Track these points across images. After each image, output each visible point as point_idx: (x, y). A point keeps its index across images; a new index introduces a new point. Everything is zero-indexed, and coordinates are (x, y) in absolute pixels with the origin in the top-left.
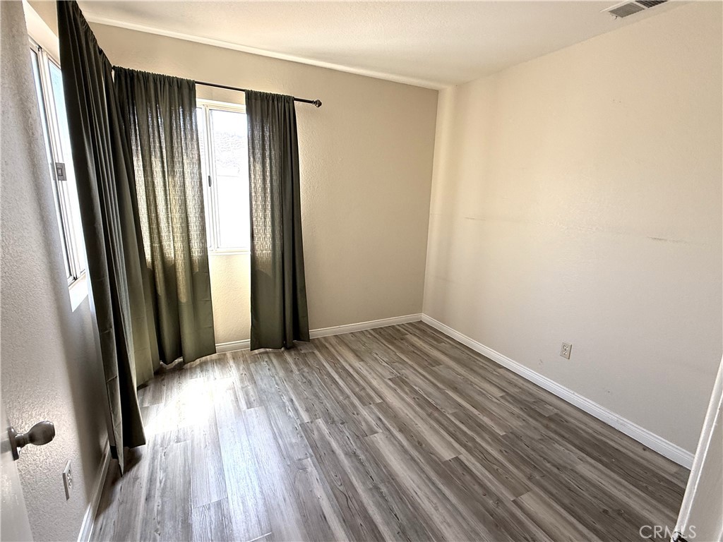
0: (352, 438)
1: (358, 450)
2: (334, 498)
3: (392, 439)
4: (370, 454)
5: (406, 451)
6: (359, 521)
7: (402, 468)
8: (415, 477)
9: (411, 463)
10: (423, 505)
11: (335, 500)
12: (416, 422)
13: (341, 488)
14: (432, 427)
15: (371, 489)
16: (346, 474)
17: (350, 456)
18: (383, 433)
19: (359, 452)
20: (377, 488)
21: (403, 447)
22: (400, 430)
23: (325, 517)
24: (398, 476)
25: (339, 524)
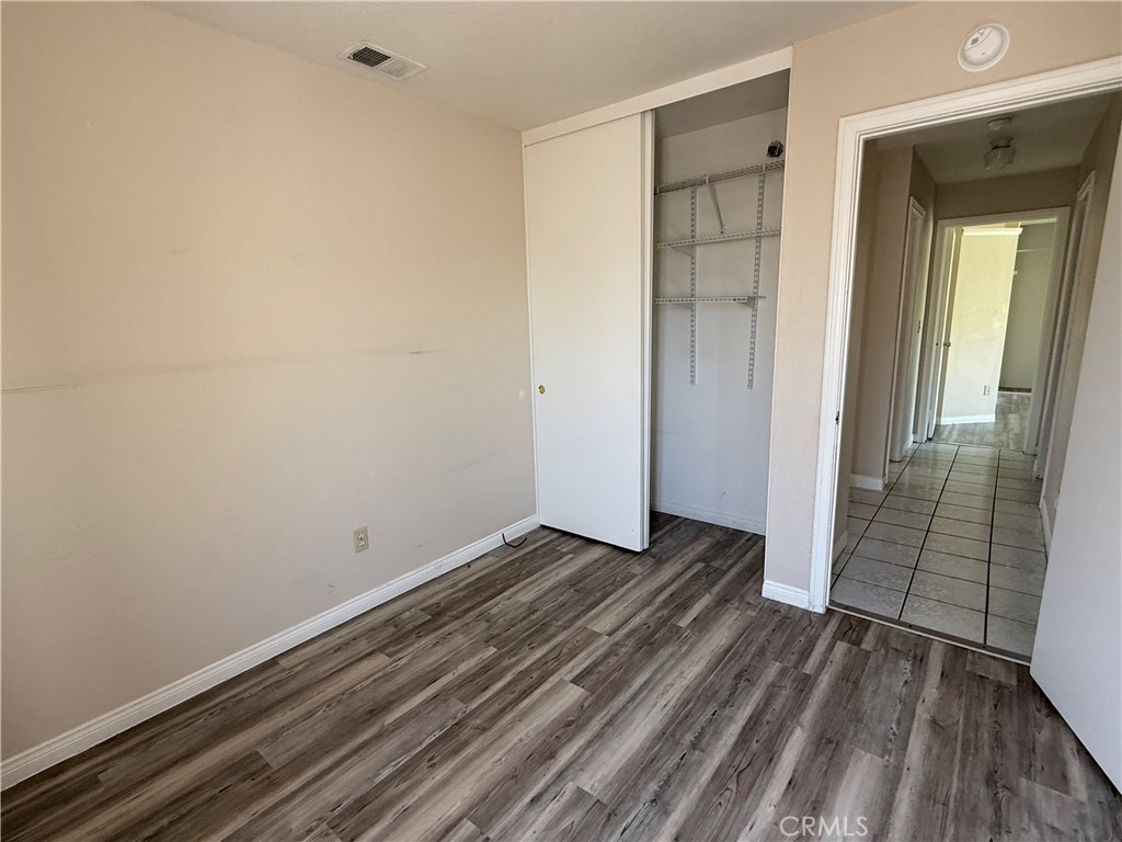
0: (618, 824)
1: (642, 800)
2: (754, 789)
3: (582, 760)
4: (638, 778)
5: (599, 735)
6: (755, 746)
7: (635, 730)
8: (641, 713)
9: (617, 723)
10: (677, 696)
11: (757, 785)
12: (515, 740)
13: (733, 786)
14: (520, 719)
15: (702, 751)
16: (705, 793)
17: (666, 804)
18: (572, 780)
19: (647, 795)
20: (694, 746)
21: (590, 743)
22: (552, 756)
23: (790, 783)
24: (654, 730)
25: (781, 763)
